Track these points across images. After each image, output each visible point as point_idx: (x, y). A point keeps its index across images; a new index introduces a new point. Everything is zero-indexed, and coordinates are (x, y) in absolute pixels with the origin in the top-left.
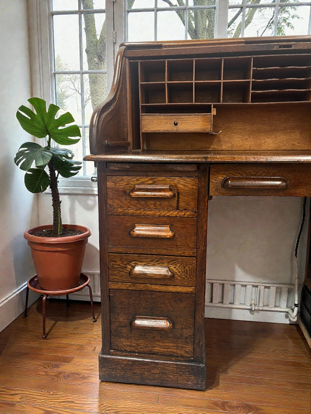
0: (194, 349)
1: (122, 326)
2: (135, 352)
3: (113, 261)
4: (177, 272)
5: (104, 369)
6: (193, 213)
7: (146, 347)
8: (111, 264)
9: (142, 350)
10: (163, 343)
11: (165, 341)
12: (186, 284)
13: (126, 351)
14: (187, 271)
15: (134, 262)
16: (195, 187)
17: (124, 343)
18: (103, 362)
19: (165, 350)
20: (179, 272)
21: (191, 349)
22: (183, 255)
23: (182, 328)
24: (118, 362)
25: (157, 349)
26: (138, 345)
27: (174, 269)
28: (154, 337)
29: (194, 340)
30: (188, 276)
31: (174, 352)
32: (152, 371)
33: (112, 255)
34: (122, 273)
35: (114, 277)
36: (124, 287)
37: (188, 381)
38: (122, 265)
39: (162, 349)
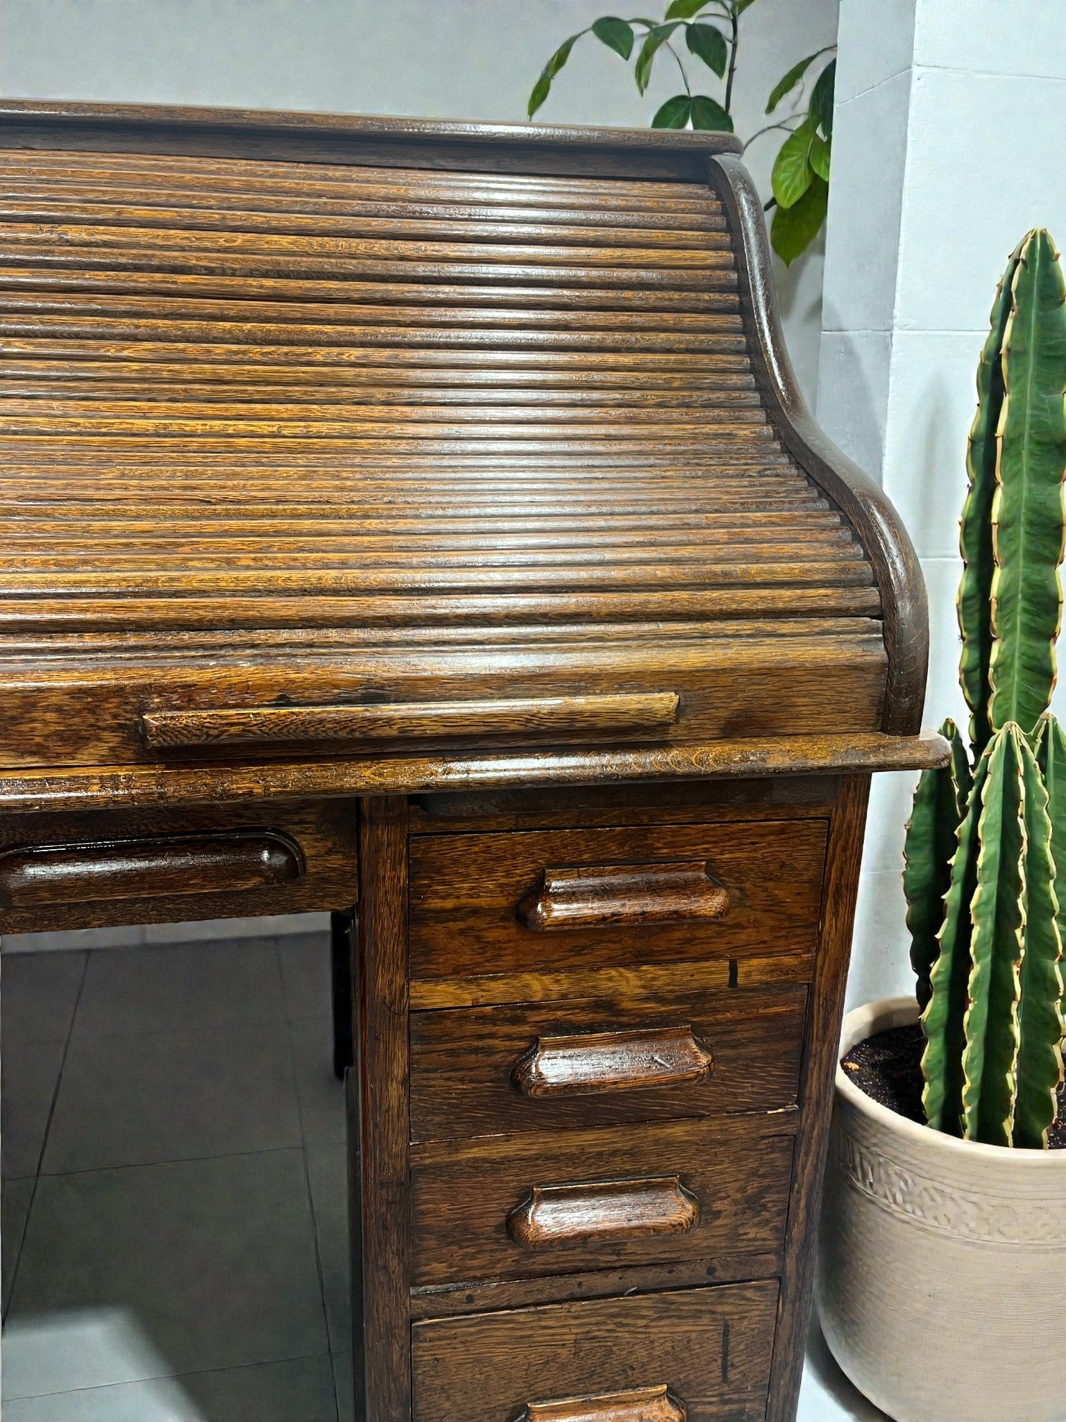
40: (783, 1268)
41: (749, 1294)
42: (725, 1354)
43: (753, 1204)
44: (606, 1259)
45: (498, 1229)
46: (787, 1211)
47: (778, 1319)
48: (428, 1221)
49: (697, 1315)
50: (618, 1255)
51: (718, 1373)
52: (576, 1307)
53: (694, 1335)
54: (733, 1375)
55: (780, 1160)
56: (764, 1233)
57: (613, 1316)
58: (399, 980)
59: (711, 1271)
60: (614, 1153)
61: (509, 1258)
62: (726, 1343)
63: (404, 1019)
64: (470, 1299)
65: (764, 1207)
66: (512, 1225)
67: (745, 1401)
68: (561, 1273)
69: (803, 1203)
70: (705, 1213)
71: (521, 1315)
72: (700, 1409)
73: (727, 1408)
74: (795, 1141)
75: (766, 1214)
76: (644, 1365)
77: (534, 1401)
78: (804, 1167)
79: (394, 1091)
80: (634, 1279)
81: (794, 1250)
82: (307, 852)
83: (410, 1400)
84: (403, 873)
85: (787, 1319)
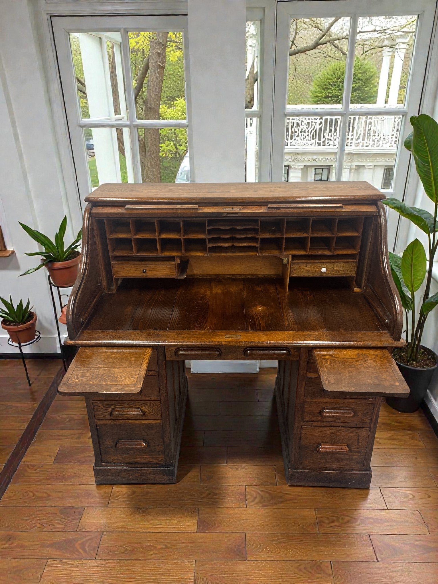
0: (165, 458)
1: (109, 447)
2: (121, 463)
3: (97, 406)
4: (147, 411)
5: (98, 476)
6: (155, 373)
7: (129, 459)
8: (95, 408)
9: (126, 461)
10: (142, 456)
11: (143, 455)
12: (155, 418)
13: (114, 463)
14: (154, 410)
15: (113, 406)
16: (154, 355)
17: (113, 458)
18: (96, 472)
19: (144, 460)
20: (149, 411)
21: (163, 458)
22: (150, 400)
23: (155, 446)
24: (108, 471)
25: (138, 460)
26: (123, 458)
27: (145, 409)
28: (135, 453)
29: (165, 453)
30: (156, 413)
31: (151, 461)
32: (136, 475)
33: (96, 402)
34: (104, 413)
35: (99, 416)
36: (107, 422)
37: (162, 479)
38: (104, 408)
39: (142, 460)
40: (370, 426)
41: (363, 430)
42: (358, 440)
43: (365, 415)
44: (337, 420)
45: (318, 413)
46: (372, 416)
47: (369, 435)
48: (306, 410)
49: (353, 432)
50: (339, 420)
51: (357, 443)
52: (331, 428)
53: (352, 436)
54: (360, 444)
55: (371, 408)
56: (367, 420)
57: (338, 430)
58: (305, 372)
59: (356, 425)
60: (340, 403)
61: (320, 418)
62: (358, 438)
63: (305, 378)
64: (312, 424)
65: (367, 415)
66: (321, 413)
67: (362, 449)
68: (329, 422)
69: (375, 416)
70: (355, 415)
71: (321, 428)
72: (353, 449)
73: (358, 450)
74: (374, 405)
75: (368, 417)
76: (343, 440)
77: (322, 443)
78: (376, 409)
79: (303, 389)
80: (342, 425)
81: (373, 424)
82: (292, 351)
83: (300, 439)
84: (307, 356)
85: (371, 435)
